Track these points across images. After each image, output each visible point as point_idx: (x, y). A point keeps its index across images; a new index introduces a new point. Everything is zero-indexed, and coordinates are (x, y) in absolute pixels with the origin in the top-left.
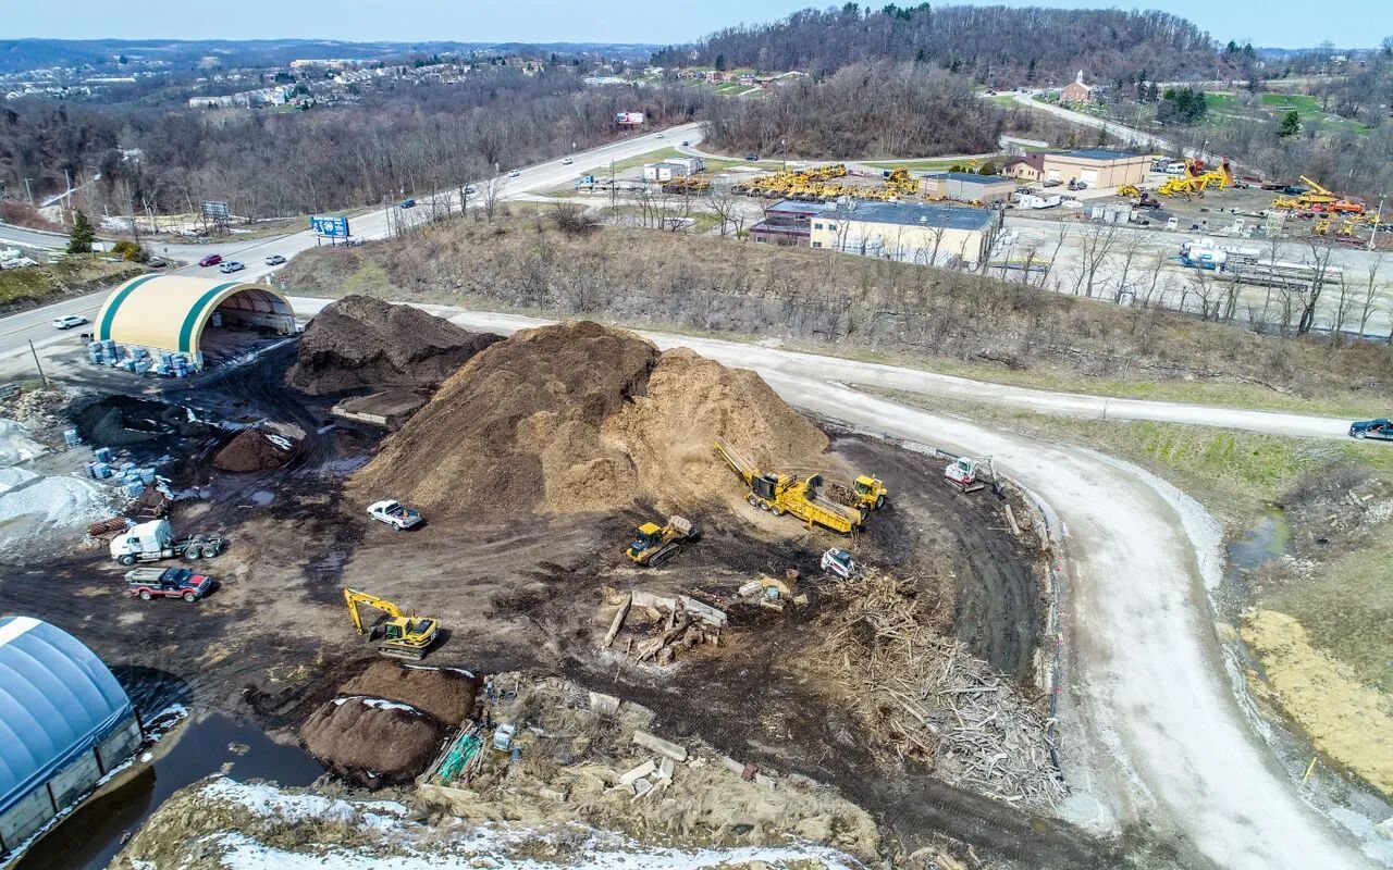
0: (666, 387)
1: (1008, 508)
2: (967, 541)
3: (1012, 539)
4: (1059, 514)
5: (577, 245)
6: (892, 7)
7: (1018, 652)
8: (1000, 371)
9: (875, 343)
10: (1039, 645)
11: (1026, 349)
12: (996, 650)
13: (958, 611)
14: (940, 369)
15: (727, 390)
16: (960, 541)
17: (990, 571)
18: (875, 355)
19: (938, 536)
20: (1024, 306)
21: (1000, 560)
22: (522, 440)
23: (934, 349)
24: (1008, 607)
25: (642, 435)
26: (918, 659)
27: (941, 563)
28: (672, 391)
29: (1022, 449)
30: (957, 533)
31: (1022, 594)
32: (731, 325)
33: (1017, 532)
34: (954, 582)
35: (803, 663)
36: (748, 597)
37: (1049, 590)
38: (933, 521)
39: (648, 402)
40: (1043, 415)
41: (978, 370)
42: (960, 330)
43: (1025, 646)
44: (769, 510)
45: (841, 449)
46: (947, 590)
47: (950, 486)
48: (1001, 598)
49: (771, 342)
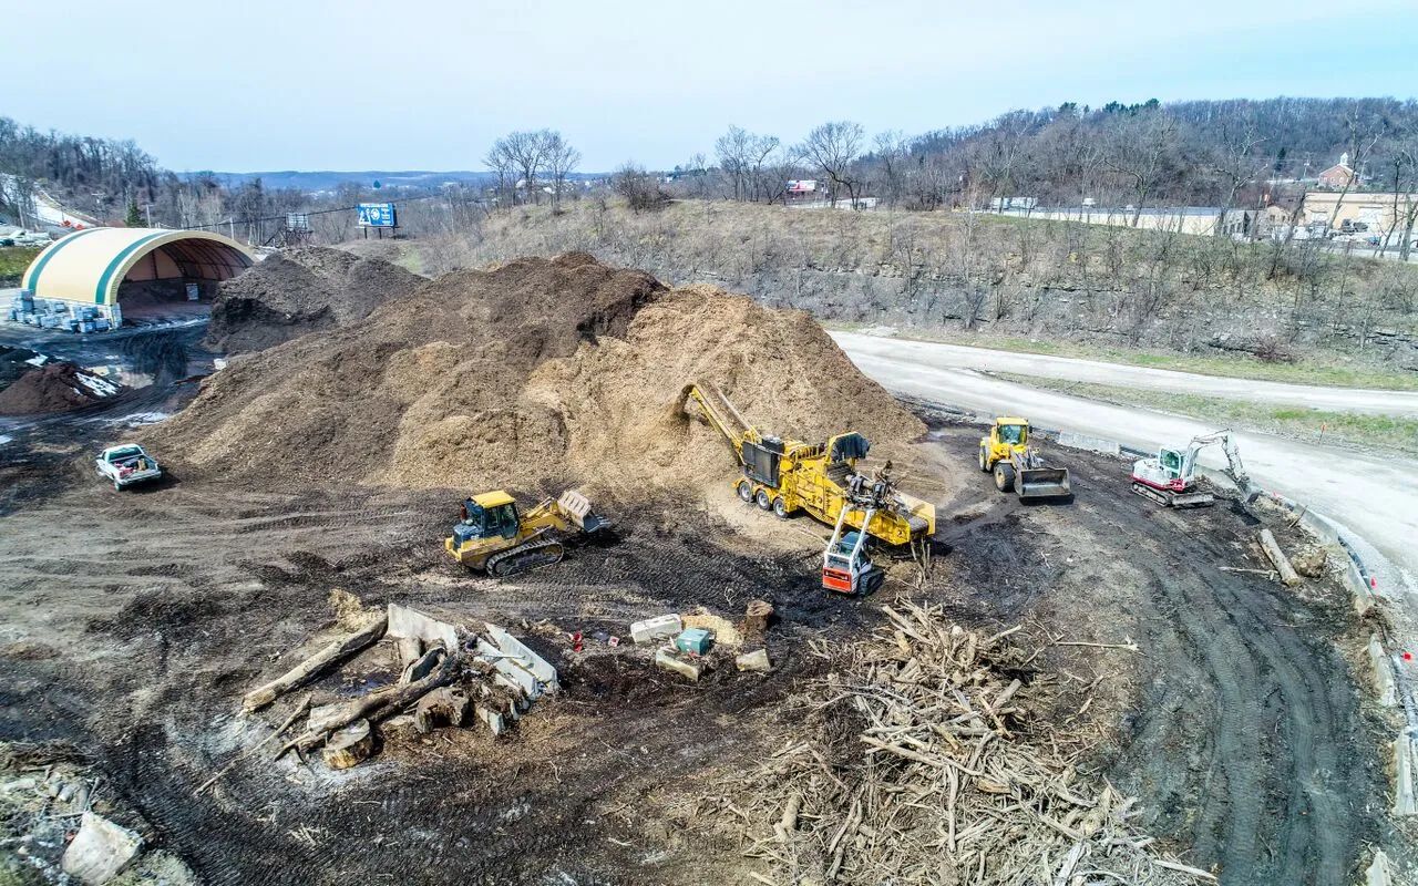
0: (658, 329)
1: (1266, 535)
2: (1172, 586)
3: (1279, 588)
4: (1386, 553)
5: (645, 221)
6: (1114, 104)
7: (1310, 854)
8: (1248, 363)
9: (1036, 331)
10: (1378, 840)
11: (1294, 335)
12: (1243, 840)
13: (1137, 724)
14: (1143, 361)
15: (751, 331)
16: (1157, 585)
17: (1225, 648)
18: (1036, 345)
19: (1106, 574)
20: (1289, 272)
21: (1252, 627)
22: (390, 379)
23: (1133, 337)
24: (1276, 731)
25: (596, 393)
26: (972, 832)
27: (1102, 622)
28: (665, 335)
29: (1291, 456)
30: (1150, 572)
31: (1311, 703)
32: (828, 312)
33: (1290, 575)
34: (1134, 659)
35: (683, 806)
36: (644, 645)
37: (1388, 699)
38: (1098, 548)
39: (621, 347)
40: (1333, 415)
41: (1206, 364)
42: (1176, 308)
43: (1330, 838)
44: (771, 508)
45: (943, 440)
46: (1113, 677)
47: (1144, 498)
48: (1254, 706)
49: (881, 330)
